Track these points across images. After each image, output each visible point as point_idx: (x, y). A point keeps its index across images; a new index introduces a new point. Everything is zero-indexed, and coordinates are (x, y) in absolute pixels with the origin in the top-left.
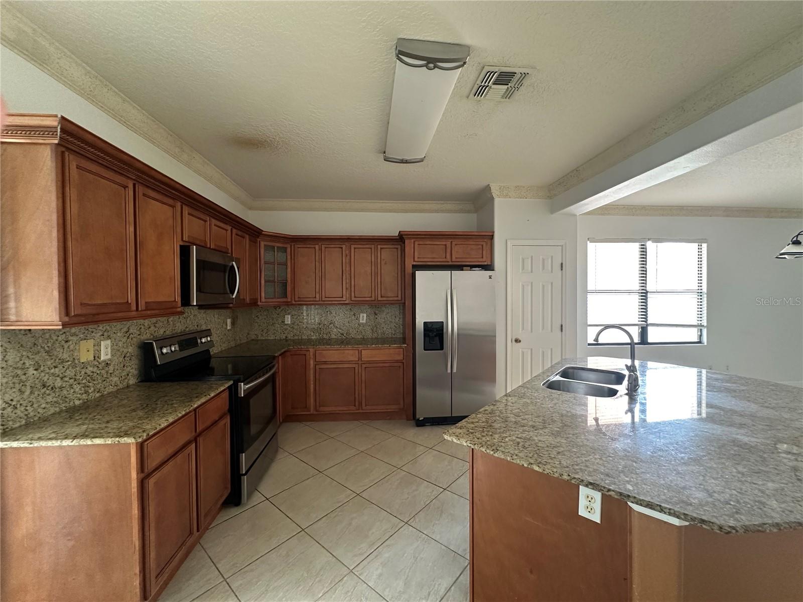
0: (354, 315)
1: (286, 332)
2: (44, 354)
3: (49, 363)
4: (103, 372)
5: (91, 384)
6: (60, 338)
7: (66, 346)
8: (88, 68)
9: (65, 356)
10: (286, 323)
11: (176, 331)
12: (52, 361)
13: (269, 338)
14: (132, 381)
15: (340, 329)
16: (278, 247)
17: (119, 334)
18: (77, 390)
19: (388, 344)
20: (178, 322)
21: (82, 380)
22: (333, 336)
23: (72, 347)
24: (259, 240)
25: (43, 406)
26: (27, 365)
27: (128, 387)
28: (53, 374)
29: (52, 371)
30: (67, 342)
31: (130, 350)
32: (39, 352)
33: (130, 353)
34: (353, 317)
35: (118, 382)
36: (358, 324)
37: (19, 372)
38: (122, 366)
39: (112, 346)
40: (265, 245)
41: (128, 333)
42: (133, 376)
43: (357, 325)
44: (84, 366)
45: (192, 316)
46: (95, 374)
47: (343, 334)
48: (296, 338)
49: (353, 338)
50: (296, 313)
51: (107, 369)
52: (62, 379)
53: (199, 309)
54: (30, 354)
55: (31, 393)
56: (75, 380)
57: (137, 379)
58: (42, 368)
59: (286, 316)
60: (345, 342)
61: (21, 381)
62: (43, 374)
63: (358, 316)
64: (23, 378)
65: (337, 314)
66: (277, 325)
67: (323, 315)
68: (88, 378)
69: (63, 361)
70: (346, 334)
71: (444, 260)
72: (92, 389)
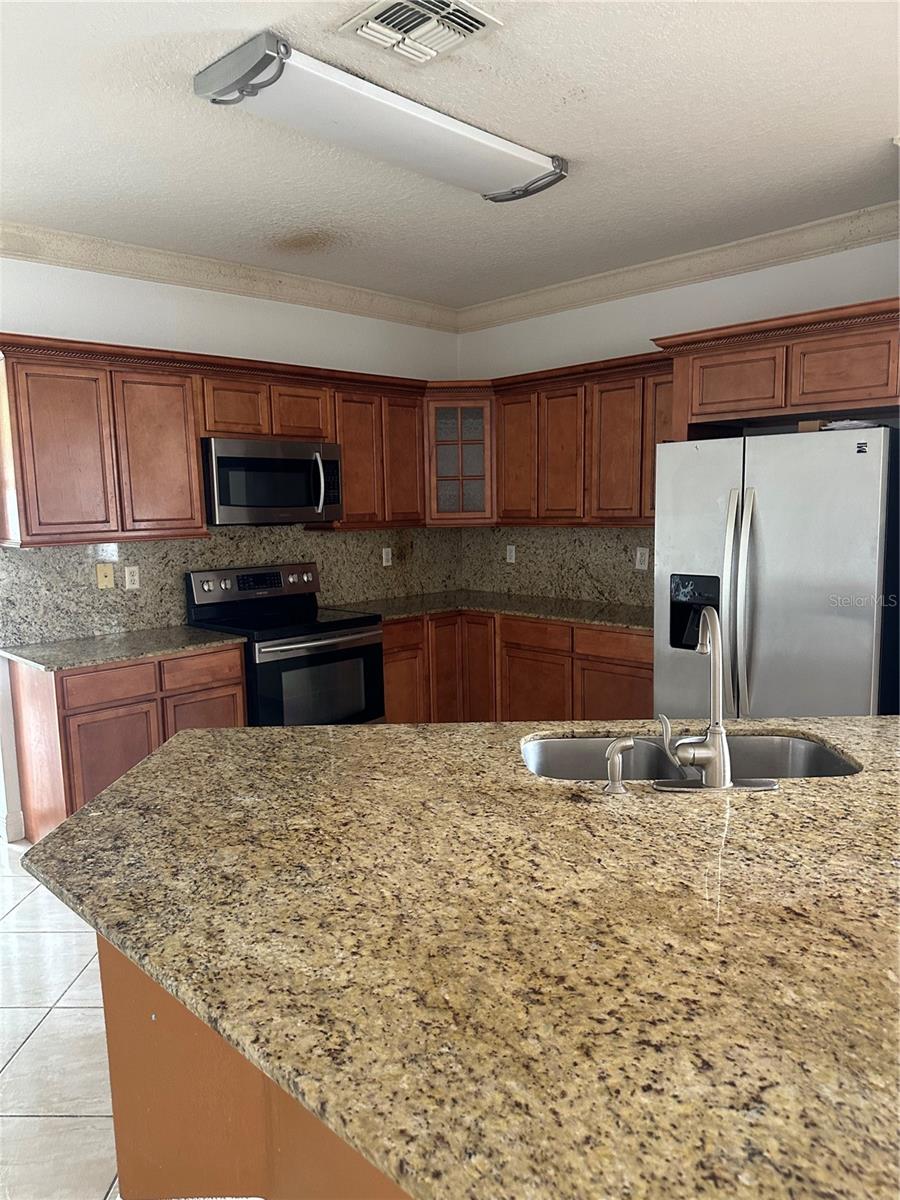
0: (625, 550)
1: (508, 579)
2: (56, 575)
3: (62, 585)
4: (129, 603)
5: (113, 616)
6: (72, 560)
7: (80, 569)
8: (82, 236)
9: (80, 580)
10: (508, 561)
11: (255, 562)
12: (65, 583)
13: (485, 589)
14: (175, 622)
15: (598, 581)
16: (462, 408)
17: (150, 560)
18: (96, 619)
19: (624, 623)
20: (259, 548)
21: (102, 609)
22: (585, 596)
23: (87, 571)
24: (425, 399)
25: (58, 629)
26: (39, 584)
27: (169, 626)
28: (67, 598)
29: (66, 594)
30: (80, 564)
31: (170, 582)
32: (50, 572)
33: (170, 585)
34: (623, 555)
35: (154, 620)
36: (633, 573)
37: (32, 590)
38: (158, 600)
39: (140, 575)
40: (437, 409)
41: (166, 560)
42: (176, 615)
43: (629, 575)
44: (104, 592)
45: (289, 542)
46: (119, 606)
47: (601, 593)
48: (524, 592)
49: (621, 604)
50: (524, 542)
51: (135, 601)
52: (77, 604)
53: (305, 529)
54: (41, 573)
55: (45, 613)
56: (93, 608)
57: (184, 620)
58: (55, 590)
59: (508, 547)
60: (606, 611)
61: (34, 600)
62: (56, 596)
63: (633, 554)
64: (36, 596)
65: (593, 546)
66: (495, 564)
67: (568, 548)
68: (110, 608)
69: (77, 585)
70: (609, 594)
71: (767, 403)
72: (116, 622)
